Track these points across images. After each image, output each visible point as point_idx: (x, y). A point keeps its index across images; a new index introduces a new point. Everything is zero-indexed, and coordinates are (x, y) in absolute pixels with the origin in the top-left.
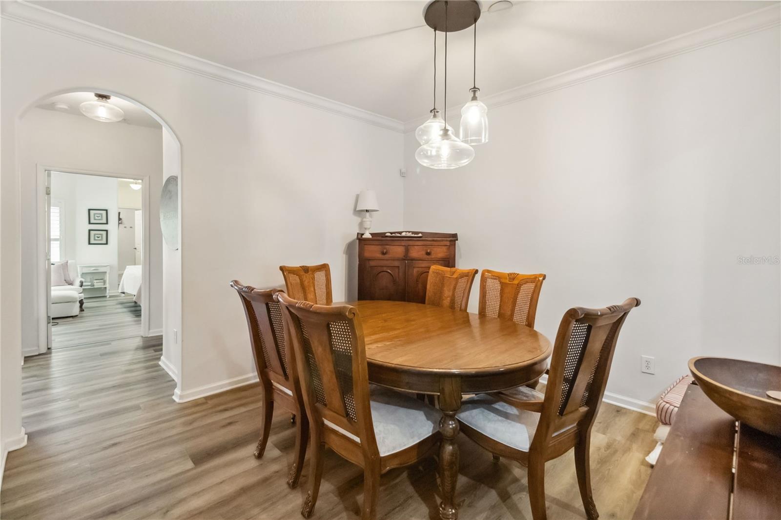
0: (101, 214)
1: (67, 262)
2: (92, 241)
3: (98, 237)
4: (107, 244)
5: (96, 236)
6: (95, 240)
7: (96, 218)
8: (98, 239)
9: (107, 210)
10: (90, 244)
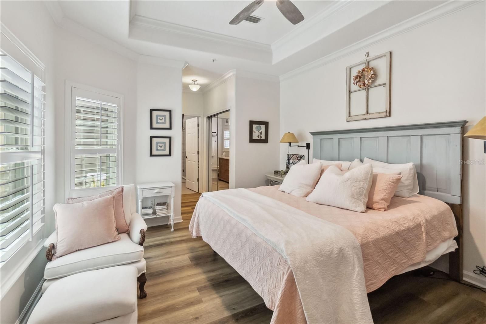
0: (164, 116)
1: (122, 191)
2: (154, 152)
3: (161, 147)
4: (170, 155)
5: (159, 144)
6: (157, 150)
7: (159, 121)
8: (161, 148)
9: (170, 111)
10: (151, 155)
